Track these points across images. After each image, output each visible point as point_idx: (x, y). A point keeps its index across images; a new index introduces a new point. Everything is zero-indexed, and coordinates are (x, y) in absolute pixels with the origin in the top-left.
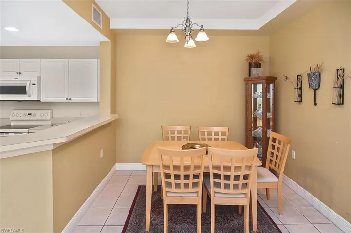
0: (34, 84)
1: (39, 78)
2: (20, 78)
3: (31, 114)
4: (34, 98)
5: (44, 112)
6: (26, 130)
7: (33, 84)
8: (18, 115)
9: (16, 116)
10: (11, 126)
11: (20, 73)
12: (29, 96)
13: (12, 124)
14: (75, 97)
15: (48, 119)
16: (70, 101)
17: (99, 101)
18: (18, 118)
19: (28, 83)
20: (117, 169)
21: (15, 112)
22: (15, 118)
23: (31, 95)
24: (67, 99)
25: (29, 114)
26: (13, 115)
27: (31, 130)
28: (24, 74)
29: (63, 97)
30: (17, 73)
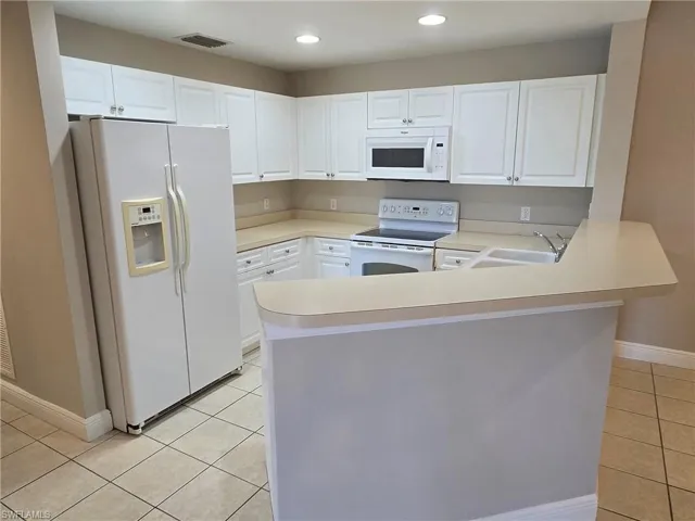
0: (441, 145)
1: (450, 130)
2: (412, 132)
3: (418, 209)
4: (440, 175)
5: (444, 205)
6: (431, 243)
7: (438, 145)
8: (393, 210)
9: (391, 211)
10: (378, 230)
11: (410, 122)
12: (428, 171)
13: (382, 226)
14: (528, 176)
16: (515, 183)
17: (590, 185)
18: (395, 216)
19: (429, 143)
21: (389, 202)
22: (388, 215)
24: (509, 179)
25: (414, 209)
26: (386, 209)
27: (440, 242)
28: (418, 122)
29: (500, 175)
30: (404, 121)
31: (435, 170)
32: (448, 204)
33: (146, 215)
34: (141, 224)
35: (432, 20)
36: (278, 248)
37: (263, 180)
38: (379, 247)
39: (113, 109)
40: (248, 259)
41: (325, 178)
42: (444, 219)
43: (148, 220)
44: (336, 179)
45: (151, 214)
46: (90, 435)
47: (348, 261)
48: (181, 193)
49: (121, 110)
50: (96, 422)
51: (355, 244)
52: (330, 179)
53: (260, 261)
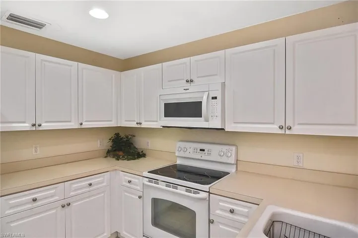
0: (216, 98)
2: (192, 88)
3: (204, 150)
5: (225, 148)
6: (206, 188)
7: (213, 98)
8: (185, 150)
9: (184, 151)
10: (176, 165)
11: (192, 81)
12: (207, 120)
13: (179, 162)
14: (300, 125)
15: (233, 162)
16: (288, 132)
18: (187, 155)
19: (205, 98)
21: (183, 145)
22: (182, 154)
23: (210, 118)
24: (281, 128)
25: (201, 150)
26: (180, 150)
28: (197, 81)
29: (273, 123)
30: (187, 81)
31: (211, 119)
32: (227, 147)
37: (83, 127)
38: (163, 187)
40: (34, 196)
41: (136, 126)
42: (224, 160)
44: (142, 126)
47: (141, 194)
51: (146, 181)
52: (139, 126)
53: (52, 196)
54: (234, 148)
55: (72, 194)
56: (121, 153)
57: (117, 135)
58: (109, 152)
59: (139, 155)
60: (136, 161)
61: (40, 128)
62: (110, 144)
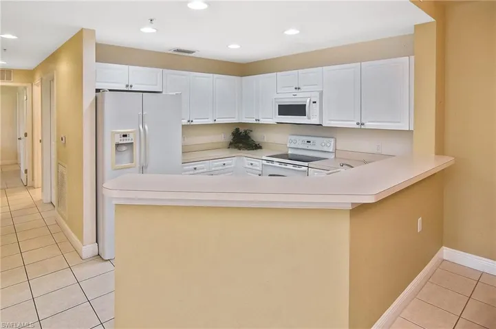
0: (315, 102)
1: (321, 94)
2: (300, 95)
3: (310, 142)
4: (315, 121)
5: (325, 140)
6: (306, 164)
9: (294, 143)
10: (287, 155)
11: (299, 88)
12: (309, 118)
13: (290, 152)
14: (369, 122)
15: (331, 150)
16: (362, 127)
17: (412, 129)
18: (296, 146)
19: (308, 101)
20: (445, 258)
21: (293, 138)
22: (293, 145)
23: (312, 116)
24: (358, 124)
25: (308, 142)
26: (291, 142)
27: (312, 164)
28: (303, 88)
29: (352, 121)
30: (296, 88)
31: (312, 118)
32: (327, 139)
33: (125, 138)
34: (120, 142)
35: (292, 32)
36: (217, 162)
37: (216, 122)
38: (277, 165)
39: (127, 86)
40: (195, 166)
41: (255, 122)
42: (325, 149)
43: (125, 141)
44: (260, 122)
45: (127, 138)
46: (84, 256)
47: (260, 173)
48: (146, 127)
49: (131, 86)
50: (89, 249)
51: (265, 162)
52: (258, 122)
53: (203, 168)
54: (332, 140)
55: (213, 169)
56: (241, 145)
57: (237, 130)
58: (231, 144)
59: (257, 147)
60: (255, 151)
61: (192, 123)
62: (232, 137)
